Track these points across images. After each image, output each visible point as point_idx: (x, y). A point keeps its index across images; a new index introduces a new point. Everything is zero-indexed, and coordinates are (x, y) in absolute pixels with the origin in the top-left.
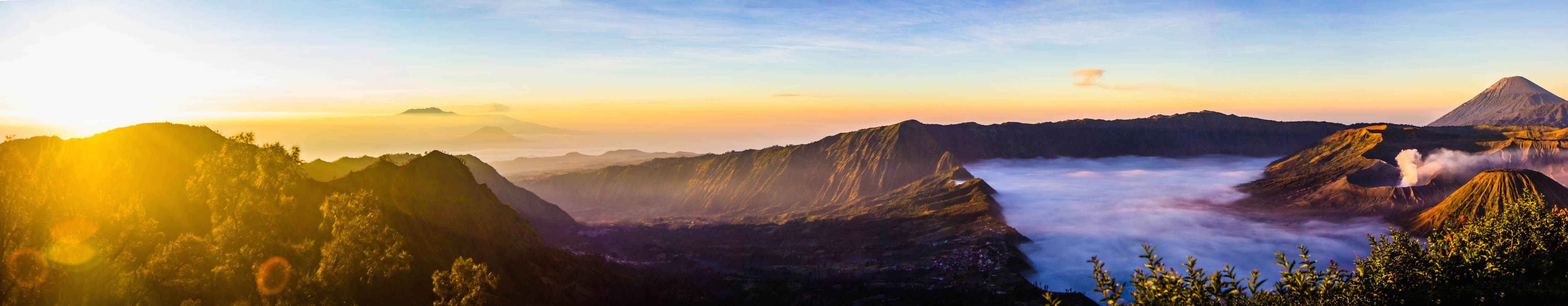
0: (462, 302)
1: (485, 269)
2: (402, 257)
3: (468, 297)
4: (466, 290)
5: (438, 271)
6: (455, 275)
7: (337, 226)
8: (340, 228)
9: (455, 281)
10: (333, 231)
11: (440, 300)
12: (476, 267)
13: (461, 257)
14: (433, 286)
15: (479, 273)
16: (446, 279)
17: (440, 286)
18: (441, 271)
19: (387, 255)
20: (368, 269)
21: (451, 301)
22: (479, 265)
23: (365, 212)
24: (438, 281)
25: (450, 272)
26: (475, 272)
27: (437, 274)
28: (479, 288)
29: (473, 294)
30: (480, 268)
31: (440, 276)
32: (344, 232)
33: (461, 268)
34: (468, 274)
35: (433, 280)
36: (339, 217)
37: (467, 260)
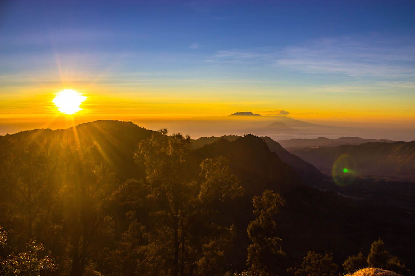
0: (267, 211)
1: (279, 196)
2: (240, 189)
3: (270, 209)
4: (269, 206)
5: (255, 196)
6: (264, 198)
7: (208, 174)
8: (209, 175)
9: (264, 201)
10: (206, 177)
11: (256, 210)
12: (275, 195)
13: (267, 190)
14: (253, 203)
15: (276, 198)
16: (259, 200)
17: (256, 203)
18: (257, 196)
19: (232, 188)
20: (223, 195)
21: (261, 211)
22: (276, 194)
23: (222, 167)
24: (256, 201)
25: (262, 196)
26: (274, 197)
27: (255, 197)
28: (275, 205)
29: (273, 207)
30: (277, 195)
31: (257, 199)
32: (211, 177)
33: (267, 195)
34: (271, 198)
35: (253, 201)
36: (209, 170)
37: (270, 191)
